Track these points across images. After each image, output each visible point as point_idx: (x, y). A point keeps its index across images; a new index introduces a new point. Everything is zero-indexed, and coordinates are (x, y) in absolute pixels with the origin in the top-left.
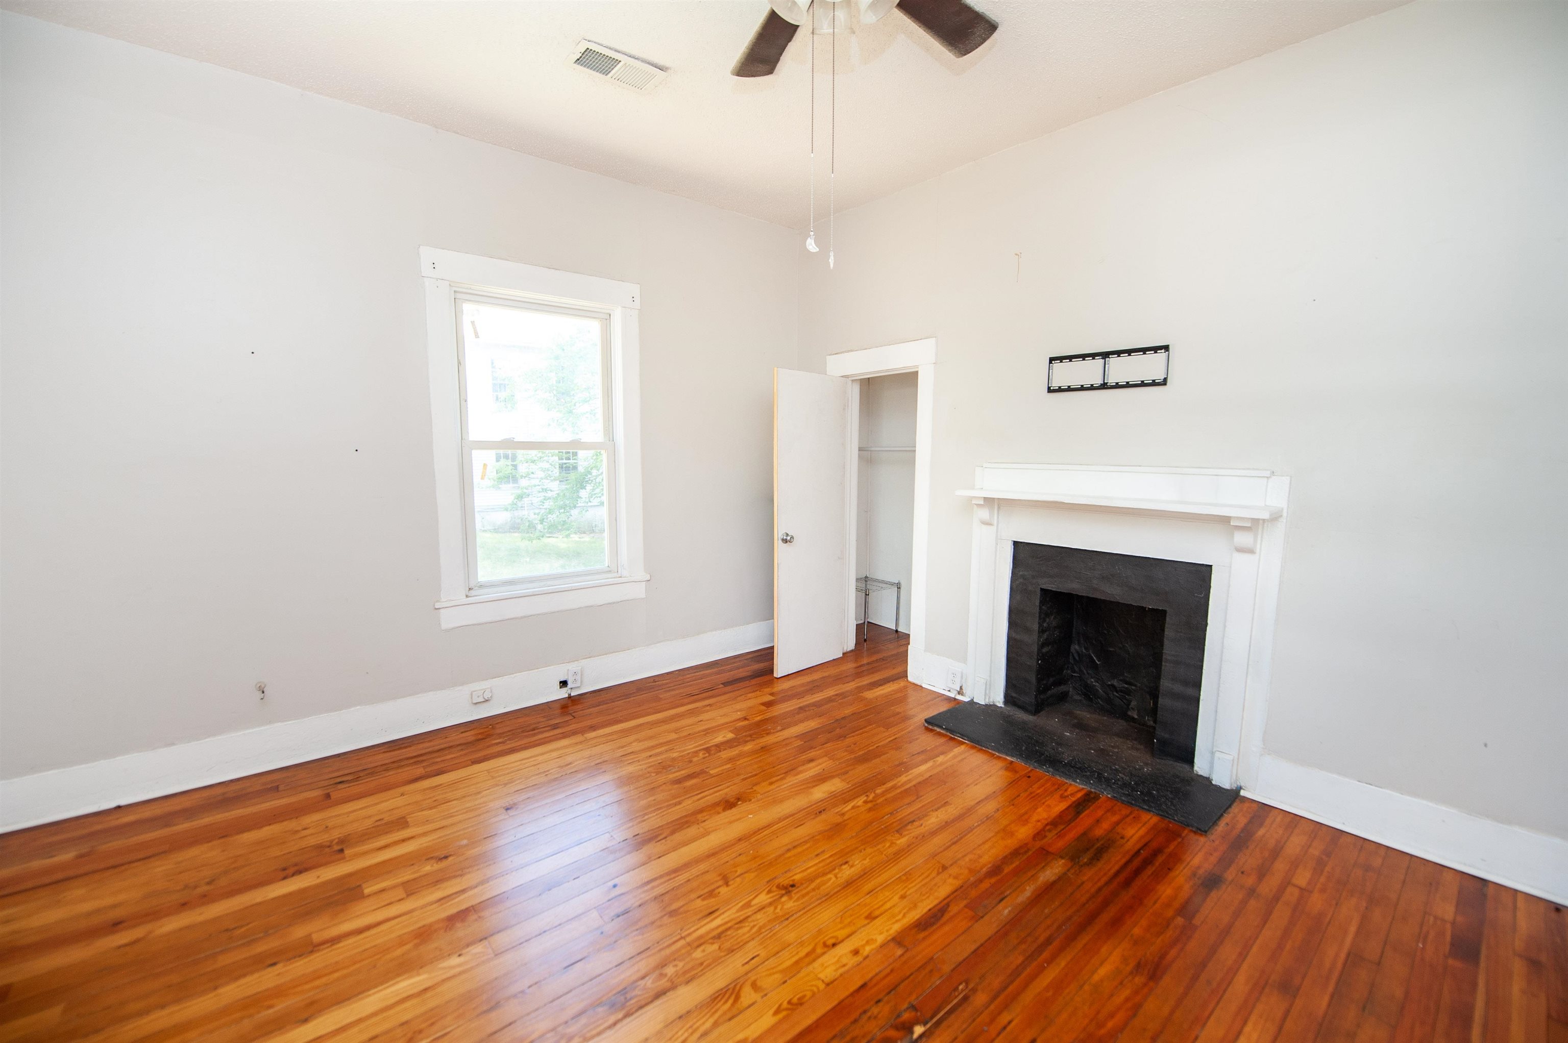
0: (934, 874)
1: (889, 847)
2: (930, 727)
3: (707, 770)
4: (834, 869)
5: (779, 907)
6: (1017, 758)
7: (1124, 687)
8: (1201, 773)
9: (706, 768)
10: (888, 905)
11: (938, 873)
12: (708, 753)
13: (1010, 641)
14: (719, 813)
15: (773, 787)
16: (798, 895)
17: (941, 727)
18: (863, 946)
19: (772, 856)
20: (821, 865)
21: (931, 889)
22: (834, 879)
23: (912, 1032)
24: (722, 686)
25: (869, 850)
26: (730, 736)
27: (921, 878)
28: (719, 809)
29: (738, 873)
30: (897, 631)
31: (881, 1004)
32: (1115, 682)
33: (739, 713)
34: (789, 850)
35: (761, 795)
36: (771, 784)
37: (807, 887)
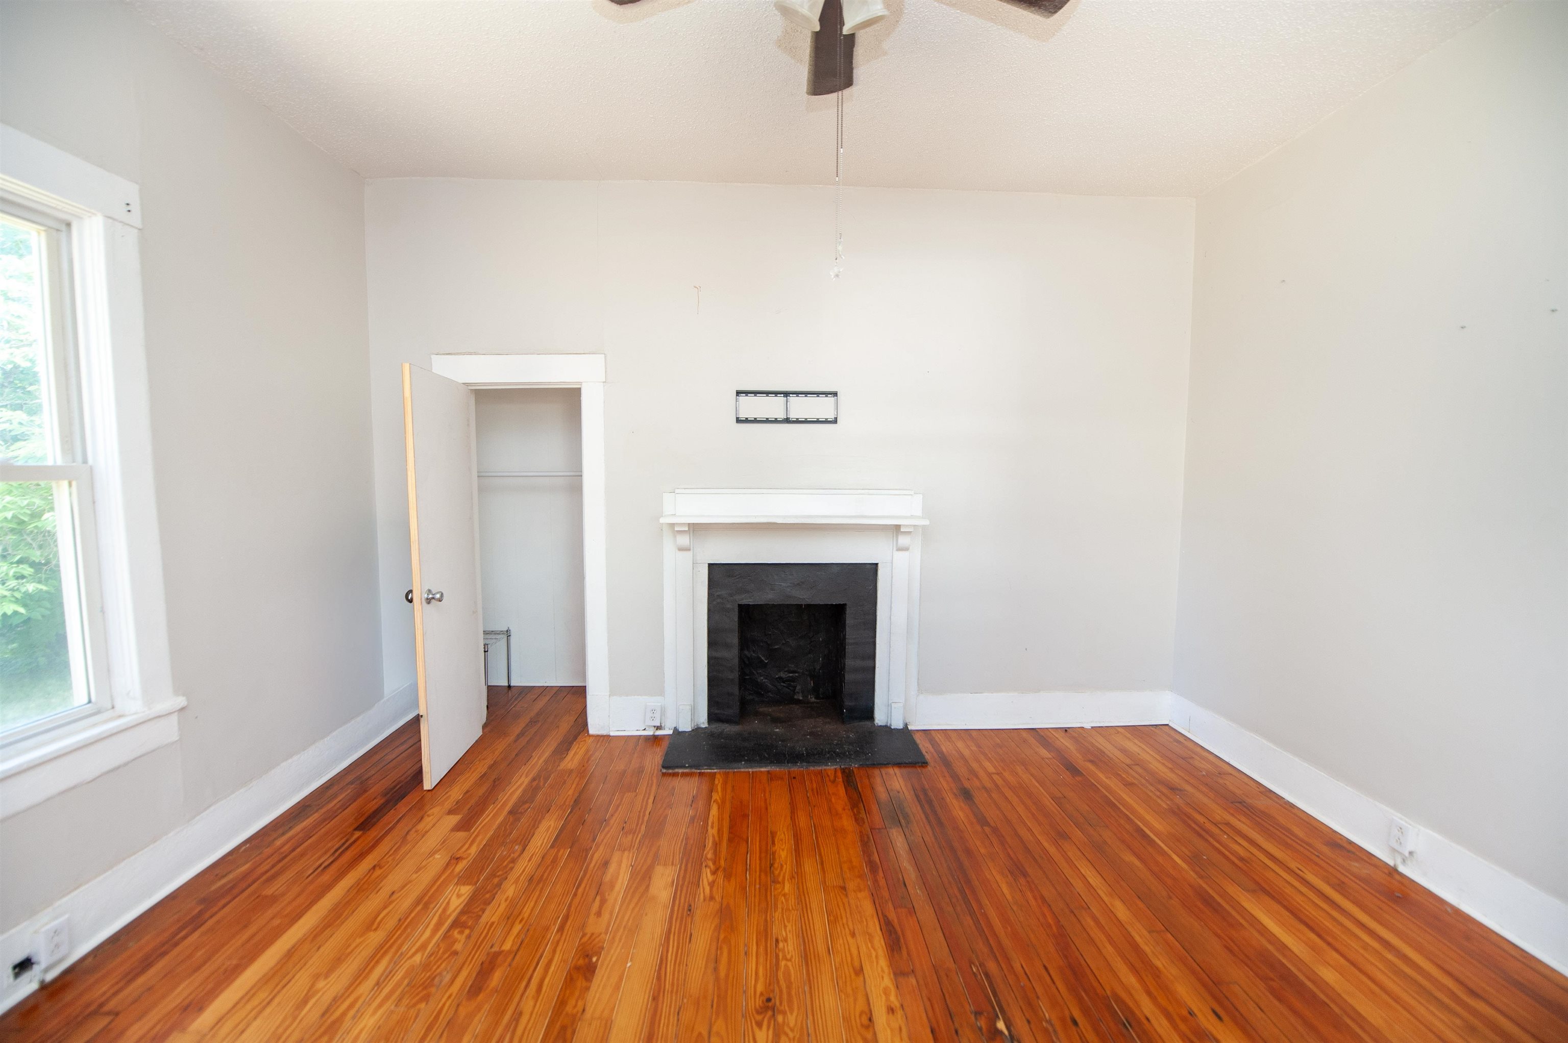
0: (845, 900)
1: (787, 900)
2: (670, 771)
3: (496, 949)
4: (777, 956)
5: (787, 1029)
6: (771, 767)
7: (789, 677)
8: (880, 724)
9: (492, 947)
10: (855, 952)
11: (846, 896)
12: (466, 927)
13: (710, 659)
14: (588, 989)
15: (606, 916)
16: (785, 1003)
17: (683, 767)
18: (887, 999)
19: (711, 986)
20: (761, 960)
21: (860, 912)
22: (789, 964)
23: (1001, 1032)
24: (358, 834)
25: (777, 915)
26: (466, 890)
27: (842, 908)
28: (580, 983)
29: (705, 1034)
30: (509, 687)
31: (960, 1032)
32: (782, 675)
33: (437, 856)
34: (716, 969)
35: (606, 933)
36: (599, 914)
37: (781, 991)
